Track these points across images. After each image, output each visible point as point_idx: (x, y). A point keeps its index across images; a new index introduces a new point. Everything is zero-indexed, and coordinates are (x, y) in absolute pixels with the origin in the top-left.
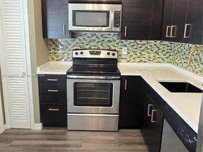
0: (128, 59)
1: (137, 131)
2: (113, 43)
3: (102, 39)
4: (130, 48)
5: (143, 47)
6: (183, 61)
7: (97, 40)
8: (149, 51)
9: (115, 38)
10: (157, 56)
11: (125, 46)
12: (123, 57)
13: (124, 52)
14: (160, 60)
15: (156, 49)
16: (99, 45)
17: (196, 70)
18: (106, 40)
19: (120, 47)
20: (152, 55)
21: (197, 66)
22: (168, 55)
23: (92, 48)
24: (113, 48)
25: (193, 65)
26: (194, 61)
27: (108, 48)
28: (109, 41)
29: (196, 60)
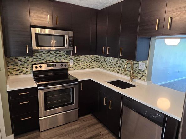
0: (74, 68)
1: (89, 116)
2: (63, 58)
3: (55, 55)
4: (75, 60)
5: (83, 59)
6: (109, 67)
7: (51, 56)
8: (87, 61)
9: (65, 53)
10: (91, 64)
11: (72, 59)
12: (71, 66)
13: (71, 63)
14: (93, 66)
15: (90, 60)
16: (53, 59)
17: (120, 72)
18: (58, 55)
19: (68, 60)
20: (88, 64)
21: (120, 70)
22: (97, 63)
23: (48, 62)
24: (63, 61)
25: (117, 69)
26: (118, 67)
27: (60, 61)
28: (61, 56)
29: (119, 66)
